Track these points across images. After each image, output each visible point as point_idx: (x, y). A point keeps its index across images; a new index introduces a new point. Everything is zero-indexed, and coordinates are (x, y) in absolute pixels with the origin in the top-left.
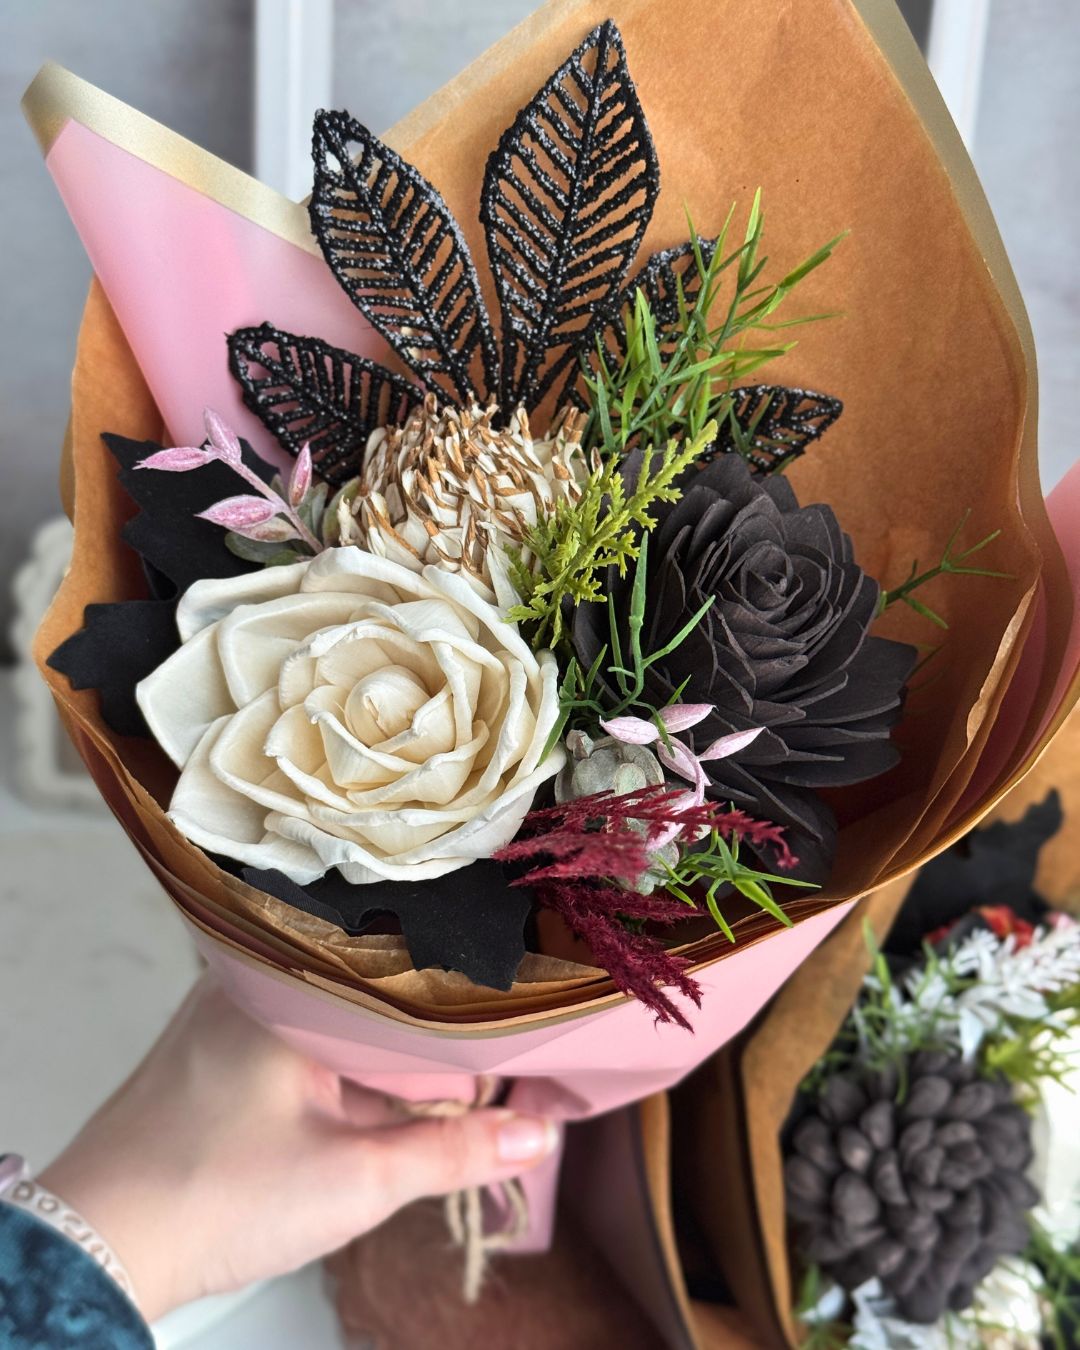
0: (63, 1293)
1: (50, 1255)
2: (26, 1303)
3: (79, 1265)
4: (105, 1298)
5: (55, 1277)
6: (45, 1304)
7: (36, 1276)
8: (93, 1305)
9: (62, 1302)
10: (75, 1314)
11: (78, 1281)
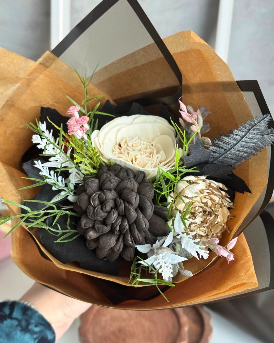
0: (33, 321)
1: (29, 313)
2: (24, 323)
3: (37, 314)
4: (44, 322)
5: (31, 317)
6: (28, 324)
7: (26, 317)
8: (41, 324)
9: (33, 323)
10: (36, 326)
11: (37, 318)
